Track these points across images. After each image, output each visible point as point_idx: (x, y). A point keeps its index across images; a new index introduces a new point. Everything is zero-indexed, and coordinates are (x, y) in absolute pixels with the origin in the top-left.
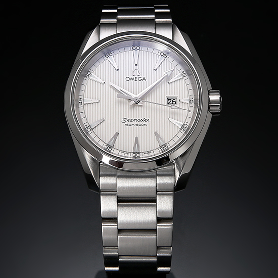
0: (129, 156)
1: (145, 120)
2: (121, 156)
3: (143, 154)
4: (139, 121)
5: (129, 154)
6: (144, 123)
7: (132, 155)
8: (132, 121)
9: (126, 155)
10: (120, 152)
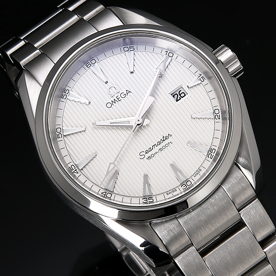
0: (178, 192)
1: (165, 138)
2: (169, 198)
3: (193, 177)
4: (159, 143)
5: (177, 189)
6: (167, 141)
7: (181, 189)
8: (151, 149)
9: (175, 193)
10: (165, 194)
